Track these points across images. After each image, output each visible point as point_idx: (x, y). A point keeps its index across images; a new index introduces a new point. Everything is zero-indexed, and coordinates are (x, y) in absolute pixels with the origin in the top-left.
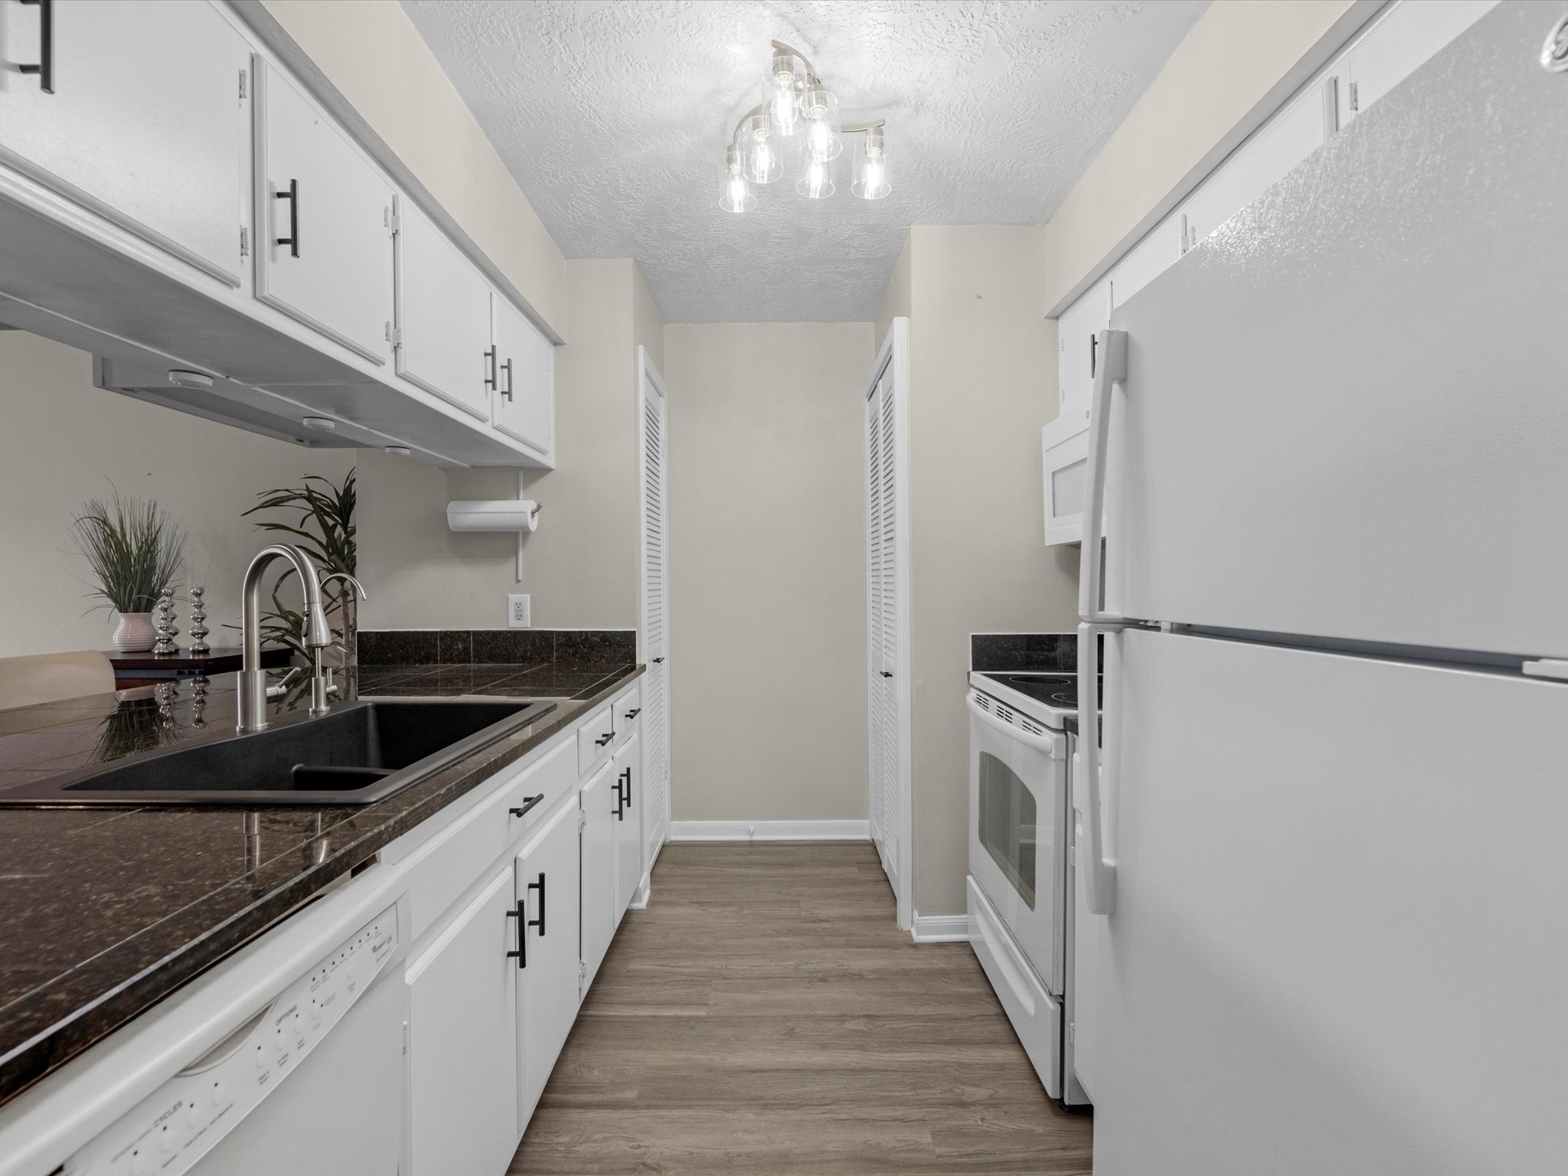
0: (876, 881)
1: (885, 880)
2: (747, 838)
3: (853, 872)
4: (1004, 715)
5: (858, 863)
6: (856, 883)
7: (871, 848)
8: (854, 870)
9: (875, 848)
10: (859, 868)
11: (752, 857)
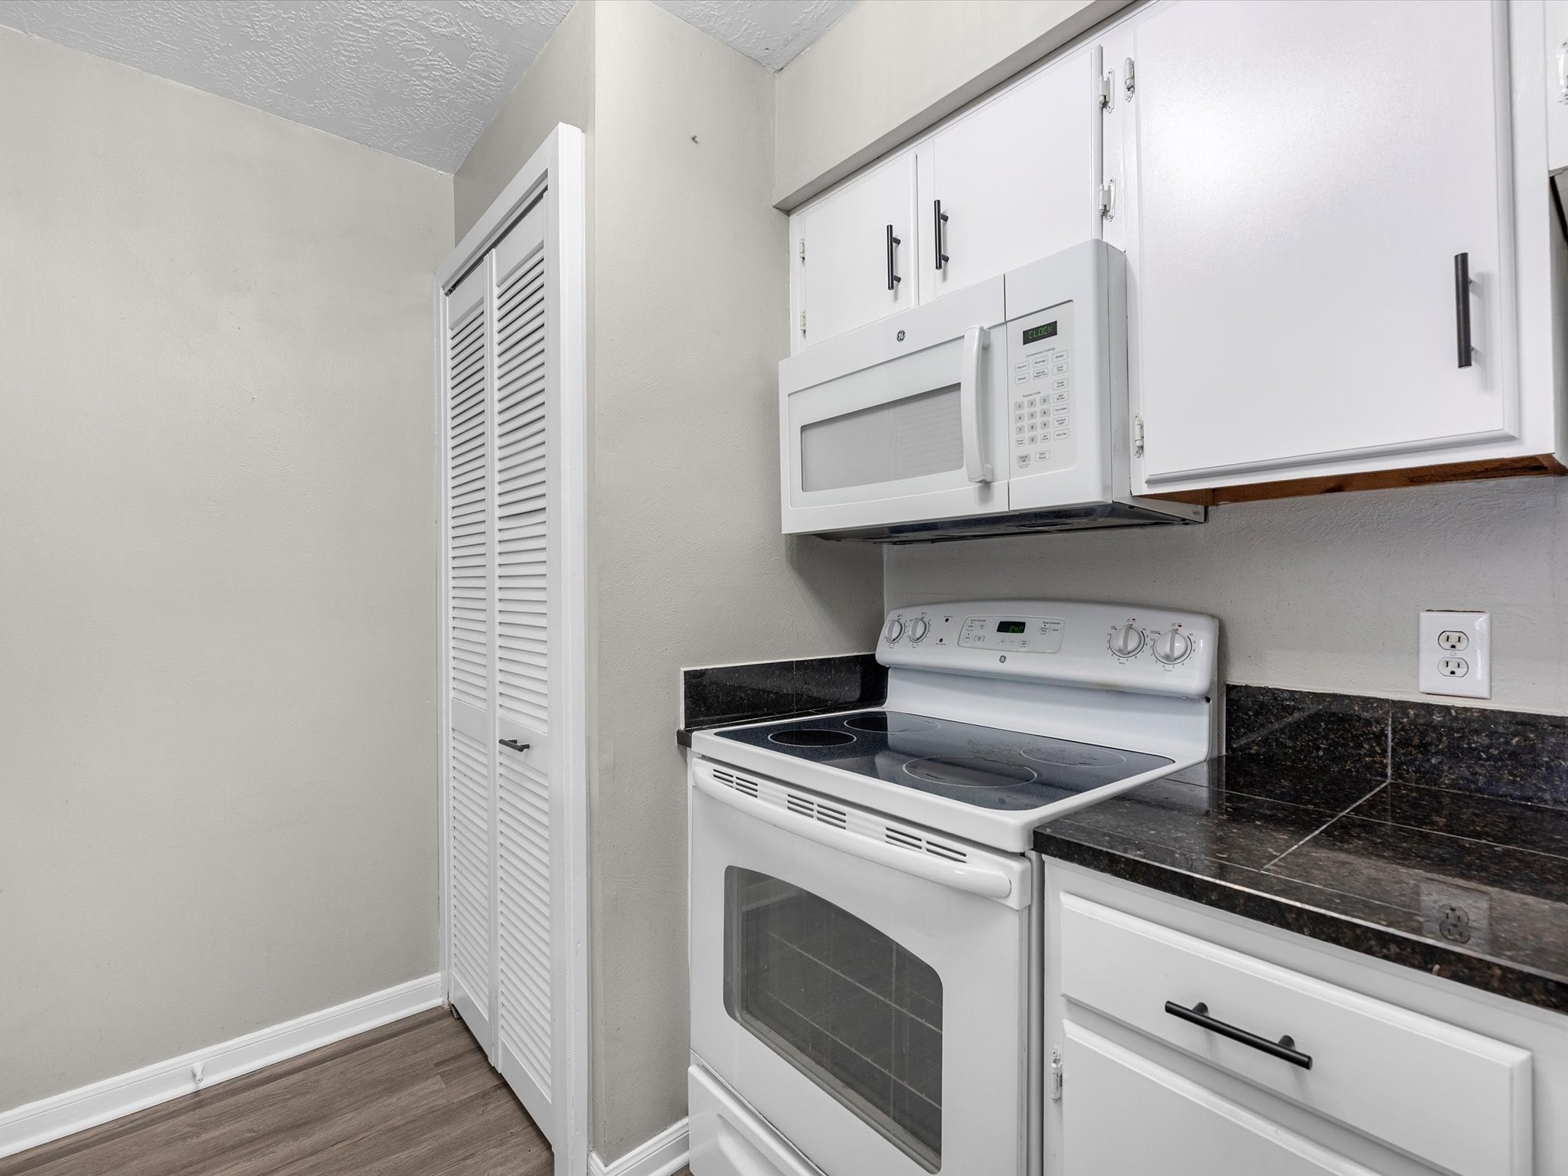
0: (484, 1095)
1: (497, 1087)
2: (188, 1088)
3: (431, 1092)
4: (814, 813)
5: (437, 1065)
6: (447, 1115)
7: (449, 1022)
8: (435, 1083)
9: (460, 1018)
10: (442, 1075)
11: (205, 1136)
